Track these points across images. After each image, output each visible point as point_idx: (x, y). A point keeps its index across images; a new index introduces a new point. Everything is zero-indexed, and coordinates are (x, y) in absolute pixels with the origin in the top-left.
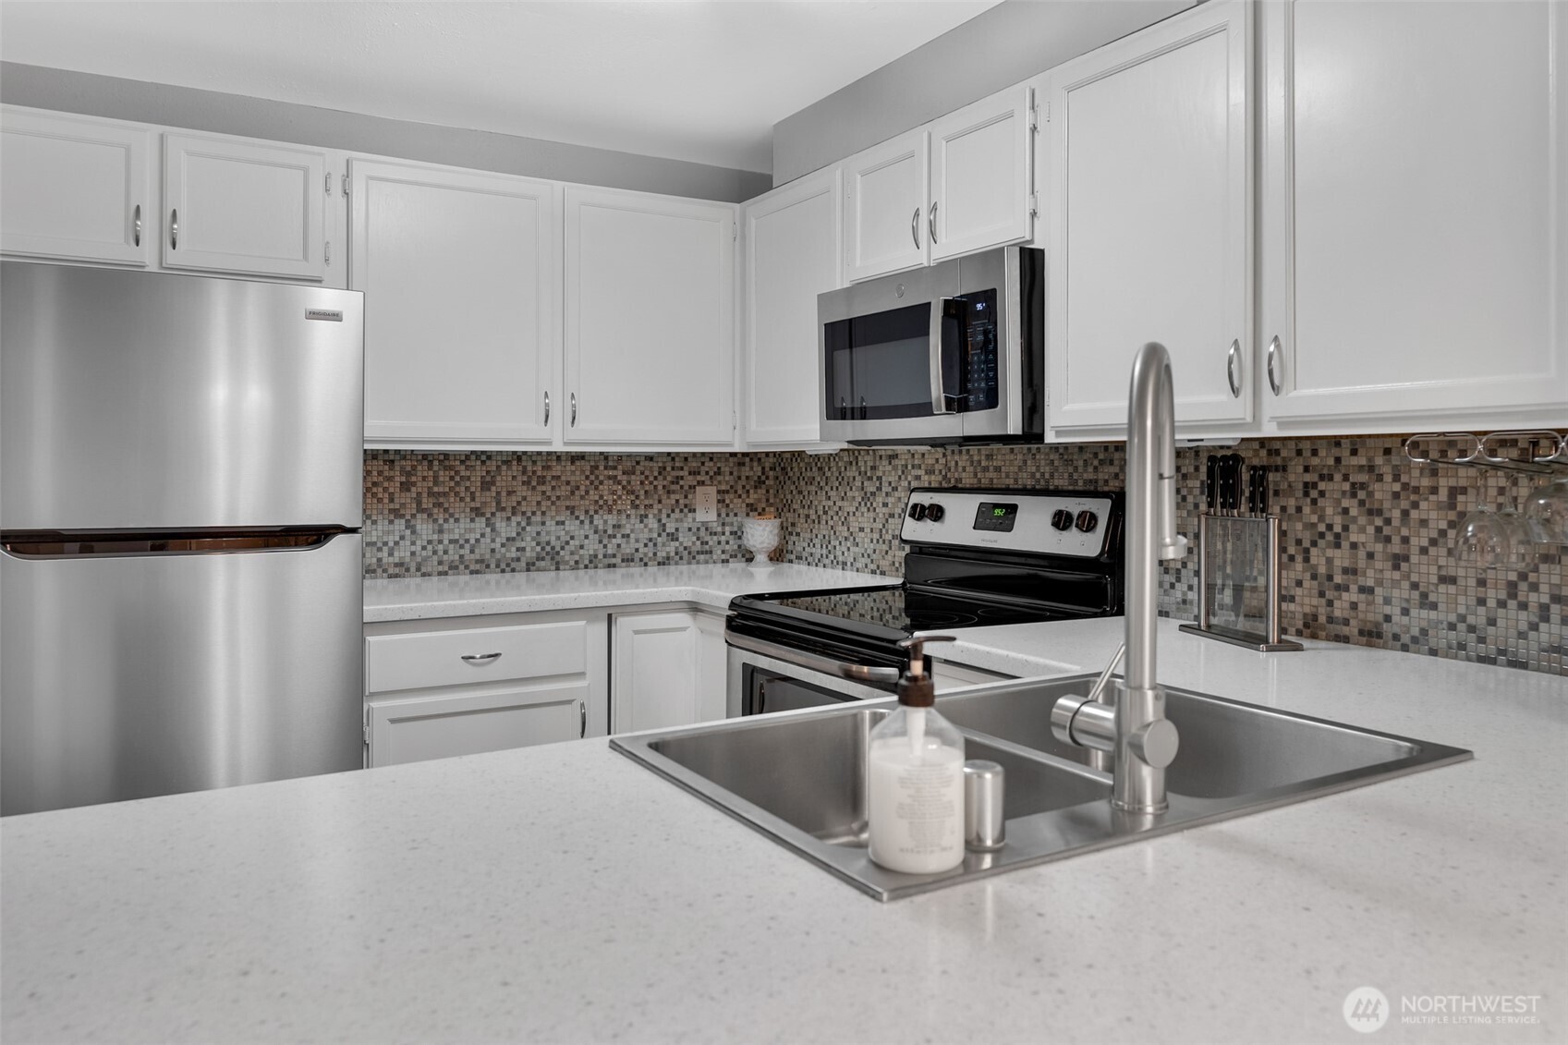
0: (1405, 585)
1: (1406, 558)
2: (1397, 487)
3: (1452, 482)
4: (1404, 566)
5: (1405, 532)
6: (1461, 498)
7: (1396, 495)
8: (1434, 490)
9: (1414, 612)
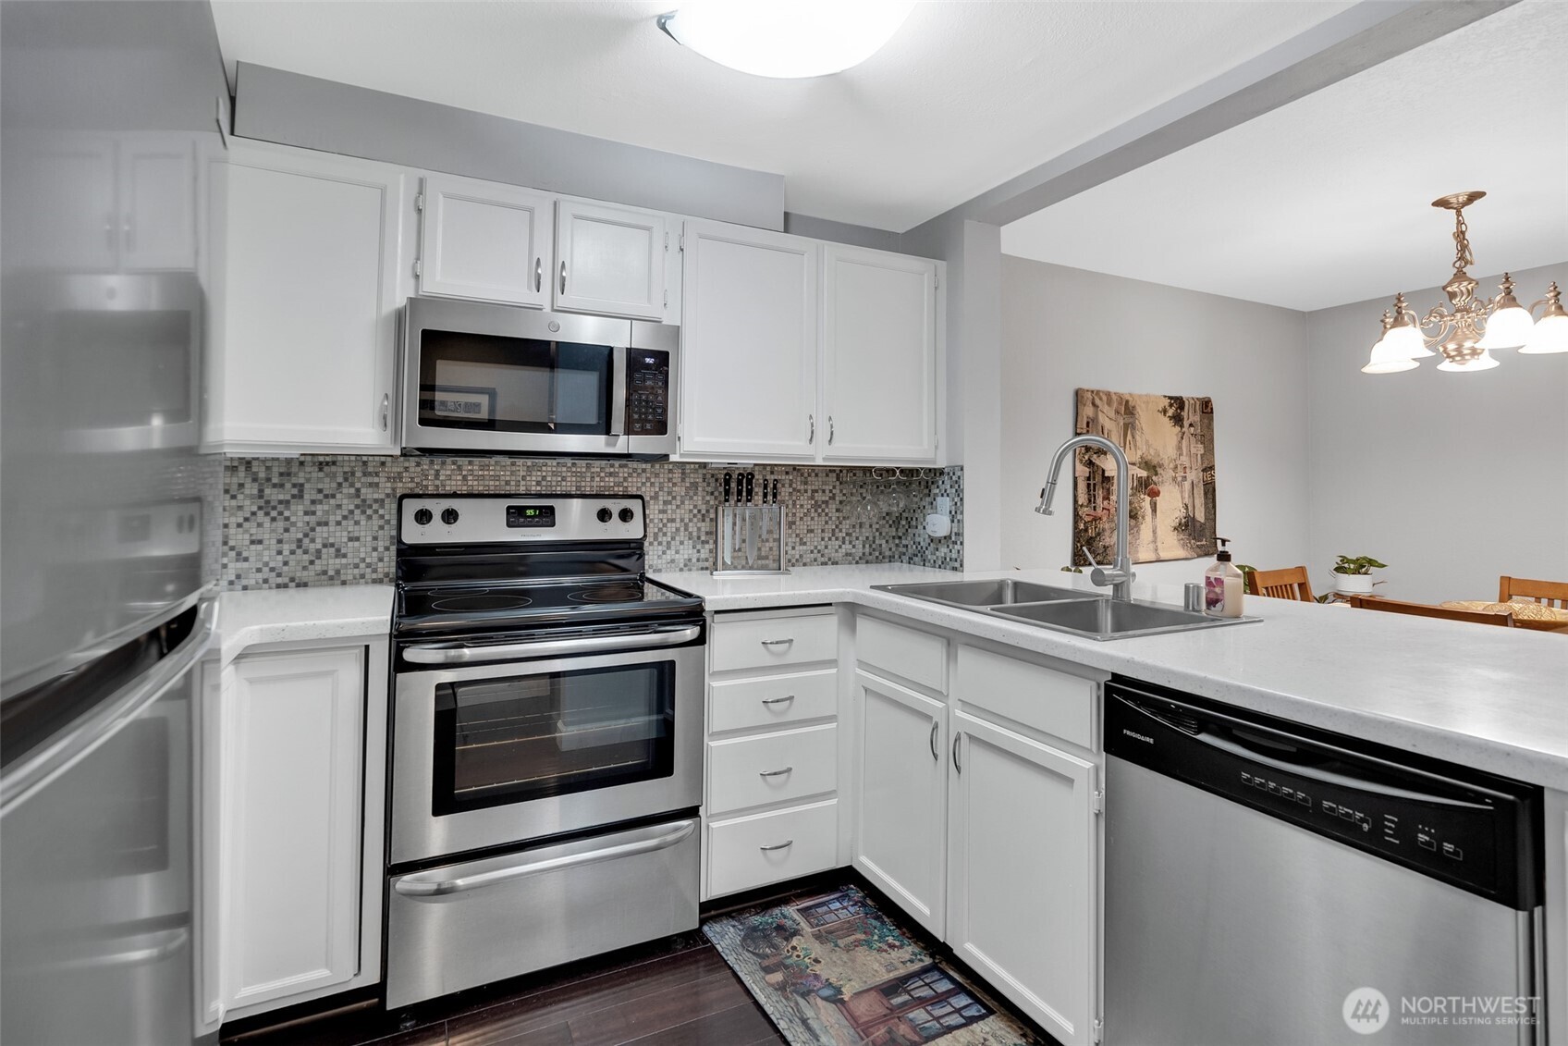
0: (794, 535)
1: (794, 523)
2: (791, 490)
3: (813, 487)
4: (794, 527)
5: (794, 511)
6: (816, 494)
7: (790, 494)
8: (806, 491)
9: (797, 548)
